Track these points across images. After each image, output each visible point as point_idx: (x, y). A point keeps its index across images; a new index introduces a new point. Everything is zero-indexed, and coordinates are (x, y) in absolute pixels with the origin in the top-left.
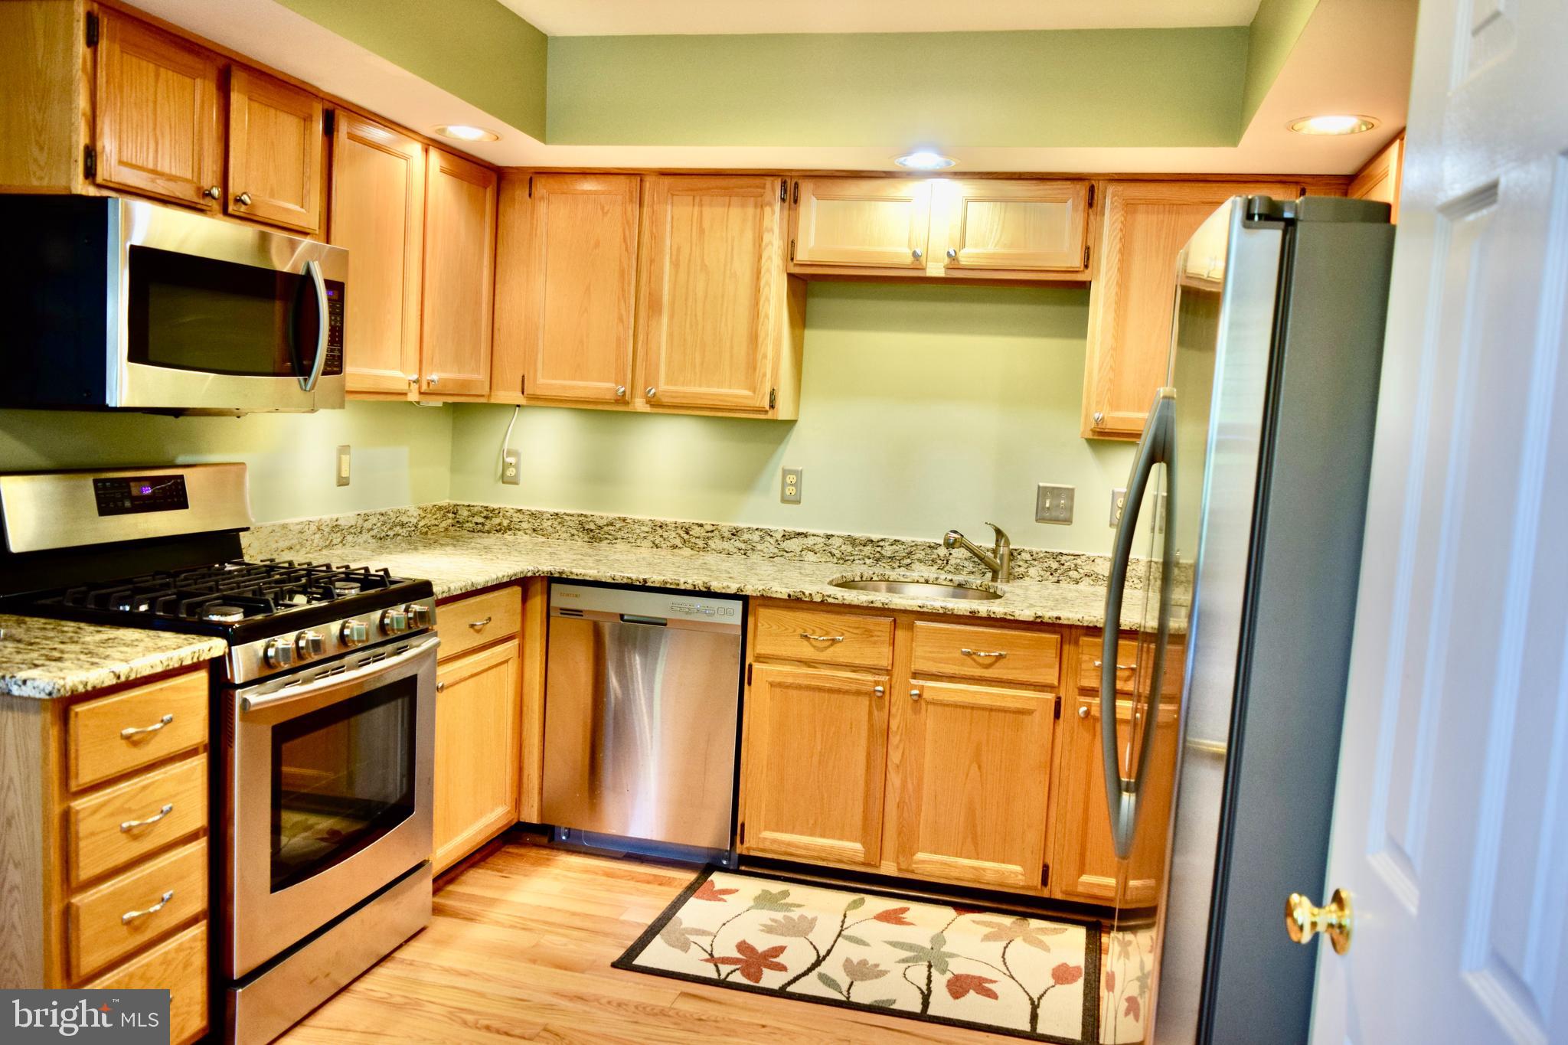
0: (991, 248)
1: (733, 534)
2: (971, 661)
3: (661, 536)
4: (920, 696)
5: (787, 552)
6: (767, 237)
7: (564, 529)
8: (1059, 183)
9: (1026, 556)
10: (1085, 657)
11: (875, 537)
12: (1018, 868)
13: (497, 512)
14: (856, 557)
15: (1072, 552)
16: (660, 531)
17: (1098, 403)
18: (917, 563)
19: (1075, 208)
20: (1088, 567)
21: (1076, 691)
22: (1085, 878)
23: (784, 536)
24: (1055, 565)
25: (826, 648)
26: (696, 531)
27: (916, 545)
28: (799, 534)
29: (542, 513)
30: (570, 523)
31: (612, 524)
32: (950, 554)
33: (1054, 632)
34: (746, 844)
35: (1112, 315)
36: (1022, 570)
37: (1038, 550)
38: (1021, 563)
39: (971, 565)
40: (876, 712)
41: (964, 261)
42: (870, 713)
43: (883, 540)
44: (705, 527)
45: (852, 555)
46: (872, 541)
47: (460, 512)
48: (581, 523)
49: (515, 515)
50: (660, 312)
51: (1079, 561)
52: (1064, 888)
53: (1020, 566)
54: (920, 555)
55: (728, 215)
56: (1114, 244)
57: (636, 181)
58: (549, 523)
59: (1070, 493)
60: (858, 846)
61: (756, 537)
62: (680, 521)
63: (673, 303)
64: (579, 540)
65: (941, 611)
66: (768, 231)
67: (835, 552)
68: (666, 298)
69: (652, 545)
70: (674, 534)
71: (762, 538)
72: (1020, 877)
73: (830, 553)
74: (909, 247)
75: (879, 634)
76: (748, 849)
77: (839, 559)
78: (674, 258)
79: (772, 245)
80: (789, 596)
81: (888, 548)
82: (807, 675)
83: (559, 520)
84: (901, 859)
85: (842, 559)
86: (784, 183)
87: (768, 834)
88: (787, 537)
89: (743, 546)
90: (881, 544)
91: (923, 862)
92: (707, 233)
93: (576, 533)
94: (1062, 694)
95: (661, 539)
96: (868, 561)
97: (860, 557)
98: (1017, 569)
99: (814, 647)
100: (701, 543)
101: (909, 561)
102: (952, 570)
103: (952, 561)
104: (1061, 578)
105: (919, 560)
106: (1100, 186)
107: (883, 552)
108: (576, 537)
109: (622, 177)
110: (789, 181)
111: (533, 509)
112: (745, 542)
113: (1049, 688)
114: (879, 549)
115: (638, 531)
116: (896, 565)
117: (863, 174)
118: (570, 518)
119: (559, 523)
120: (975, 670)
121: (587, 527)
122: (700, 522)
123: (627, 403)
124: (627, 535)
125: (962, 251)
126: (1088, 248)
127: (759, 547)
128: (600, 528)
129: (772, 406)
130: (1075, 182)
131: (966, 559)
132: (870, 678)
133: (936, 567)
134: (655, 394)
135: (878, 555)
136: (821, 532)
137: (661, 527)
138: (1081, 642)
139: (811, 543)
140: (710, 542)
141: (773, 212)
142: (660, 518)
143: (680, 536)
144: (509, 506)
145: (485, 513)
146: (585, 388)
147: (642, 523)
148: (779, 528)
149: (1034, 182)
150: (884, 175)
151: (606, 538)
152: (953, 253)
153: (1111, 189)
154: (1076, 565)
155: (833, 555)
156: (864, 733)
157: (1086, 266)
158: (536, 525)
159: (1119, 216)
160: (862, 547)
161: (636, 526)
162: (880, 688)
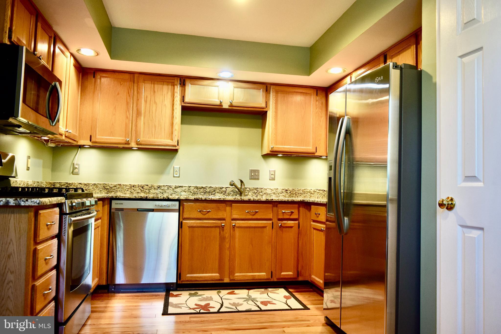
0: (241, 100)
1: (158, 188)
2: (249, 214)
3: (134, 189)
4: (235, 225)
5: (176, 192)
6: (176, 95)
7: (97, 189)
8: (258, 84)
9: (248, 189)
10: (279, 210)
11: (204, 186)
12: (264, 274)
13: (71, 184)
14: (198, 193)
15: (260, 188)
16: (133, 188)
17: (272, 143)
18: (217, 193)
19: (263, 91)
20: (265, 191)
21: (277, 220)
22: (283, 273)
23: (175, 187)
24: (256, 191)
25: (206, 214)
26: (146, 187)
27: (216, 188)
28: (180, 186)
29: (89, 184)
30: (100, 187)
31: (115, 186)
32: (226, 190)
33: (270, 204)
34: (182, 280)
35: (274, 120)
36: (247, 193)
37: (251, 187)
38: (246, 191)
39: (233, 193)
40: (222, 232)
41: (234, 104)
42: (220, 233)
43: (206, 187)
44: (149, 186)
45: (197, 192)
46: (203, 187)
47: (56, 185)
48: (104, 187)
49: (78, 185)
50: (141, 115)
51: (262, 190)
52: (277, 277)
53: (246, 192)
54: (218, 191)
55: (163, 87)
56: (273, 101)
57: (132, 75)
58: (92, 187)
59: (258, 171)
60: (218, 274)
61: (166, 188)
62: (140, 184)
63: (145, 113)
64: (103, 192)
65: (240, 200)
66: (176, 93)
67: (191, 191)
68: (143, 112)
69: (130, 192)
70: (138, 189)
71: (168, 188)
72: (265, 276)
73: (190, 192)
74: (218, 99)
75: (221, 208)
76: (182, 281)
77: (193, 193)
78: (145, 99)
79: (177, 97)
80: (195, 198)
81: (208, 189)
82: (200, 223)
83: (96, 186)
84: (231, 276)
85: (194, 193)
86: (180, 80)
87: (188, 275)
88: (176, 187)
89: (162, 191)
90: (206, 188)
91: (237, 276)
92: (156, 93)
93: (102, 190)
94: (273, 221)
95: (133, 190)
96: (202, 194)
97: (200, 192)
98: (246, 193)
99: (202, 214)
100: (147, 191)
101: (214, 193)
102: (227, 195)
103: (227, 192)
104: (258, 195)
105: (218, 192)
106: (269, 86)
107: (206, 190)
108: (102, 191)
109: (127, 74)
110: (182, 79)
111: (86, 183)
112: (162, 190)
113: (270, 219)
114: (205, 190)
115: (125, 188)
116: (210, 194)
117: (204, 78)
118: (100, 185)
119: (96, 187)
120: (250, 216)
121: (106, 188)
122: (147, 184)
123: (129, 144)
124: (121, 190)
125: (233, 101)
126: (266, 102)
127: (167, 191)
128: (111, 188)
129: (178, 145)
130: (263, 85)
131: (231, 191)
132: (220, 222)
133: (222, 194)
134: (139, 141)
135: (205, 191)
136: (187, 186)
137: (133, 186)
138: (278, 206)
139: (184, 189)
140: (151, 191)
141: (178, 87)
142: (133, 184)
143: (140, 189)
144: (76, 182)
145: (66, 185)
146: (114, 139)
147: (127, 186)
148: (173, 185)
149: (252, 84)
150: (210, 79)
151: (113, 191)
152: (231, 102)
153: (272, 87)
154: (261, 191)
155: (191, 192)
156: (218, 239)
157: (266, 107)
158: (87, 188)
159: (274, 94)
160: (200, 189)
161: (124, 187)
162: (223, 224)
